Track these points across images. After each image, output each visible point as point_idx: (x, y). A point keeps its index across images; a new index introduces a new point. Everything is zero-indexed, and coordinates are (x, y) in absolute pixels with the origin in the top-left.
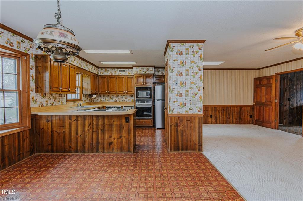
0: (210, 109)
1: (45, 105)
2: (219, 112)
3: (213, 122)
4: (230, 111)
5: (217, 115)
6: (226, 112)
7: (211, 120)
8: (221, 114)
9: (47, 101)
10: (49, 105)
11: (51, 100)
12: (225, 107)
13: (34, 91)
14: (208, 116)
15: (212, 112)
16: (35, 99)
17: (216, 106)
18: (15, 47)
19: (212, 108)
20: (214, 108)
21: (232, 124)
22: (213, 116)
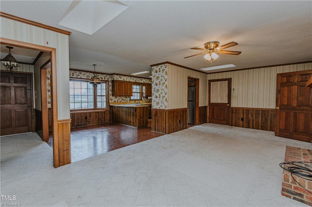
0: (241, 111)
1: (116, 102)
2: (252, 116)
3: (244, 126)
4: (268, 115)
5: (250, 119)
6: (262, 116)
7: (242, 123)
8: (254, 117)
9: (118, 100)
10: (119, 102)
11: (120, 99)
12: (261, 111)
13: (111, 96)
14: (238, 119)
15: (243, 115)
16: (112, 99)
17: (249, 109)
18: (103, 79)
19: (243, 111)
20: (246, 110)
21: (270, 131)
22: (244, 119)
